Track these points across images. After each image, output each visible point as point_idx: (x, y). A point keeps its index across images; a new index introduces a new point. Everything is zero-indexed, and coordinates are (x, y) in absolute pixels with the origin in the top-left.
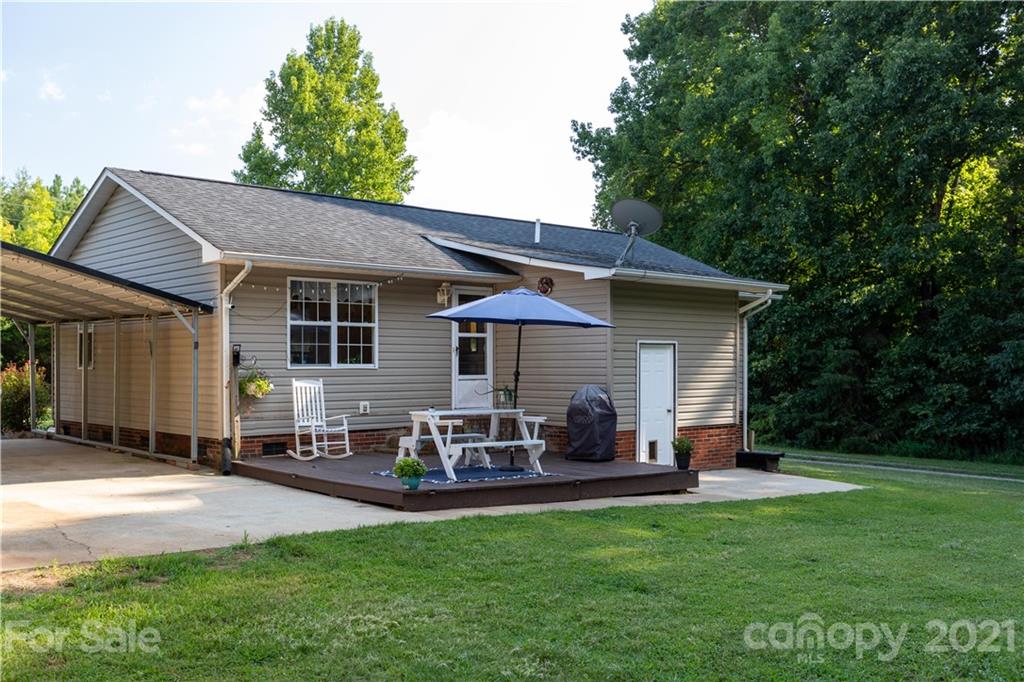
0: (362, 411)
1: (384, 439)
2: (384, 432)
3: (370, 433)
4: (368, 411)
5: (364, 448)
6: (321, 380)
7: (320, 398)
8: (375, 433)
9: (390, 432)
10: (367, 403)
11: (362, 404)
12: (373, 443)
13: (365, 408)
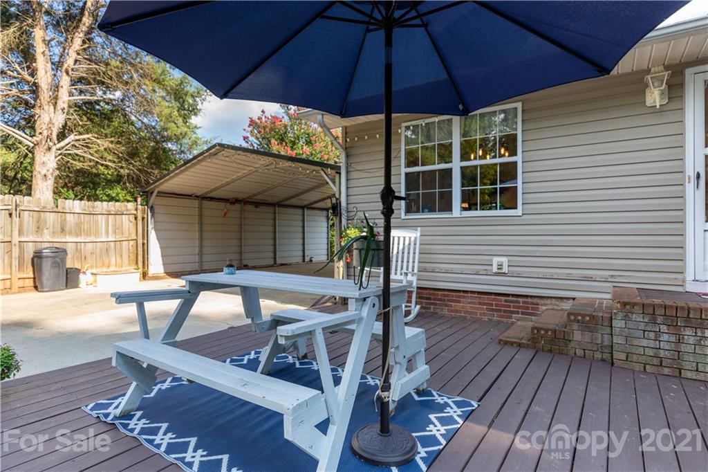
0: (495, 269)
1: (537, 309)
2: (535, 301)
3: (511, 298)
4: (505, 269)
5: (502, 317)
6: (419, 229)
7: (415, 249)
8: (521, 300)
9: (548, 302)
10: (504, 260)
11: (496, 260)
12: (518, 313)
13: (500, 266)
